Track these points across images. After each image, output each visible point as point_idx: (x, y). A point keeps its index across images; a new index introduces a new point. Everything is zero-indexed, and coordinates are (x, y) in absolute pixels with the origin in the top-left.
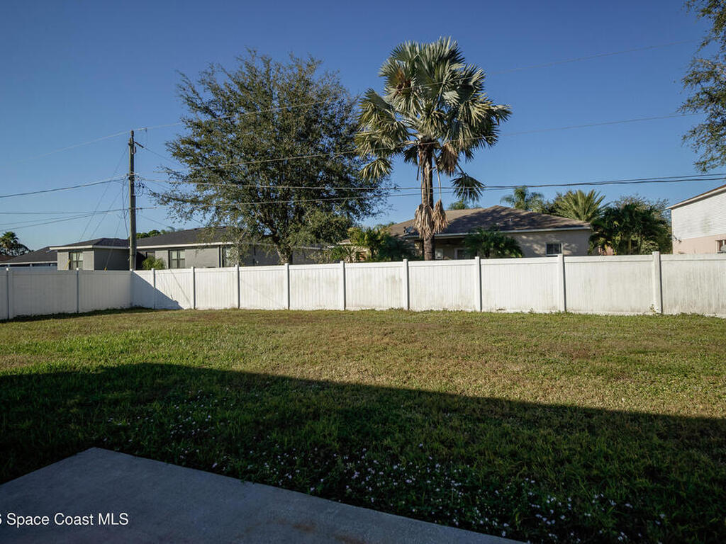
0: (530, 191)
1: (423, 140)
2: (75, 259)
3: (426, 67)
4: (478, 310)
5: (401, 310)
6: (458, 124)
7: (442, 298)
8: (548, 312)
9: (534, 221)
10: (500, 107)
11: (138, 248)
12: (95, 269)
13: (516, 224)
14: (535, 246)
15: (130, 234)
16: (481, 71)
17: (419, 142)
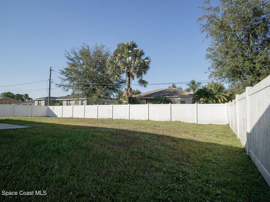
2: (39, 103)
4: (129, 119)
8: (145, 120)
11: (51, 100)
12: (45, 106)
15: (48, 96)
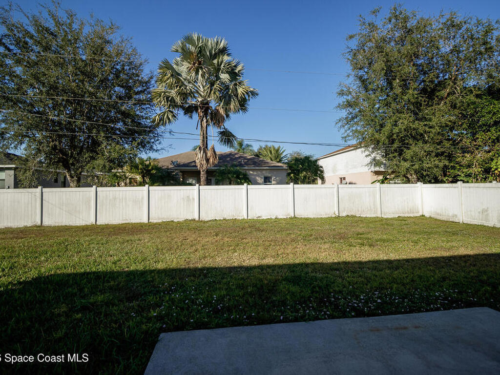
0: (245, 143)
1: (202, 102)
3: (208, 54)
4: (246, 218)
5: (194, 220)
6: (230, 97)
7: (223, 211)
8: (285, 217)
9: (256, 162)
10: (252, 89)
13: (246, 164)
14: (257, 178)
16: (242, 65)
17: (199, 104)
